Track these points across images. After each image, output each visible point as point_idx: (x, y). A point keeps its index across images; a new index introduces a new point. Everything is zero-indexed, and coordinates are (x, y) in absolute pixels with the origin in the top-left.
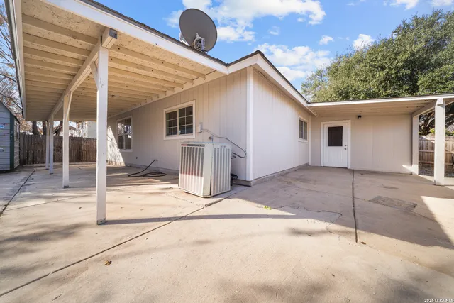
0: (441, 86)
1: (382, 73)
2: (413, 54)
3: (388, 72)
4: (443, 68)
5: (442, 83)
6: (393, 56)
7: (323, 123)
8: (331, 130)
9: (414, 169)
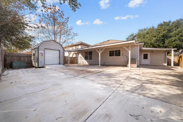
0: (171, 43)
1: (155, 38)
2: (164, 34)
3: (157, 38)
4: (172, 38)
5: (171, 42)
6: (158, 34)
7: (142, 53)
8: (144, 55)
9: (166, 64)
